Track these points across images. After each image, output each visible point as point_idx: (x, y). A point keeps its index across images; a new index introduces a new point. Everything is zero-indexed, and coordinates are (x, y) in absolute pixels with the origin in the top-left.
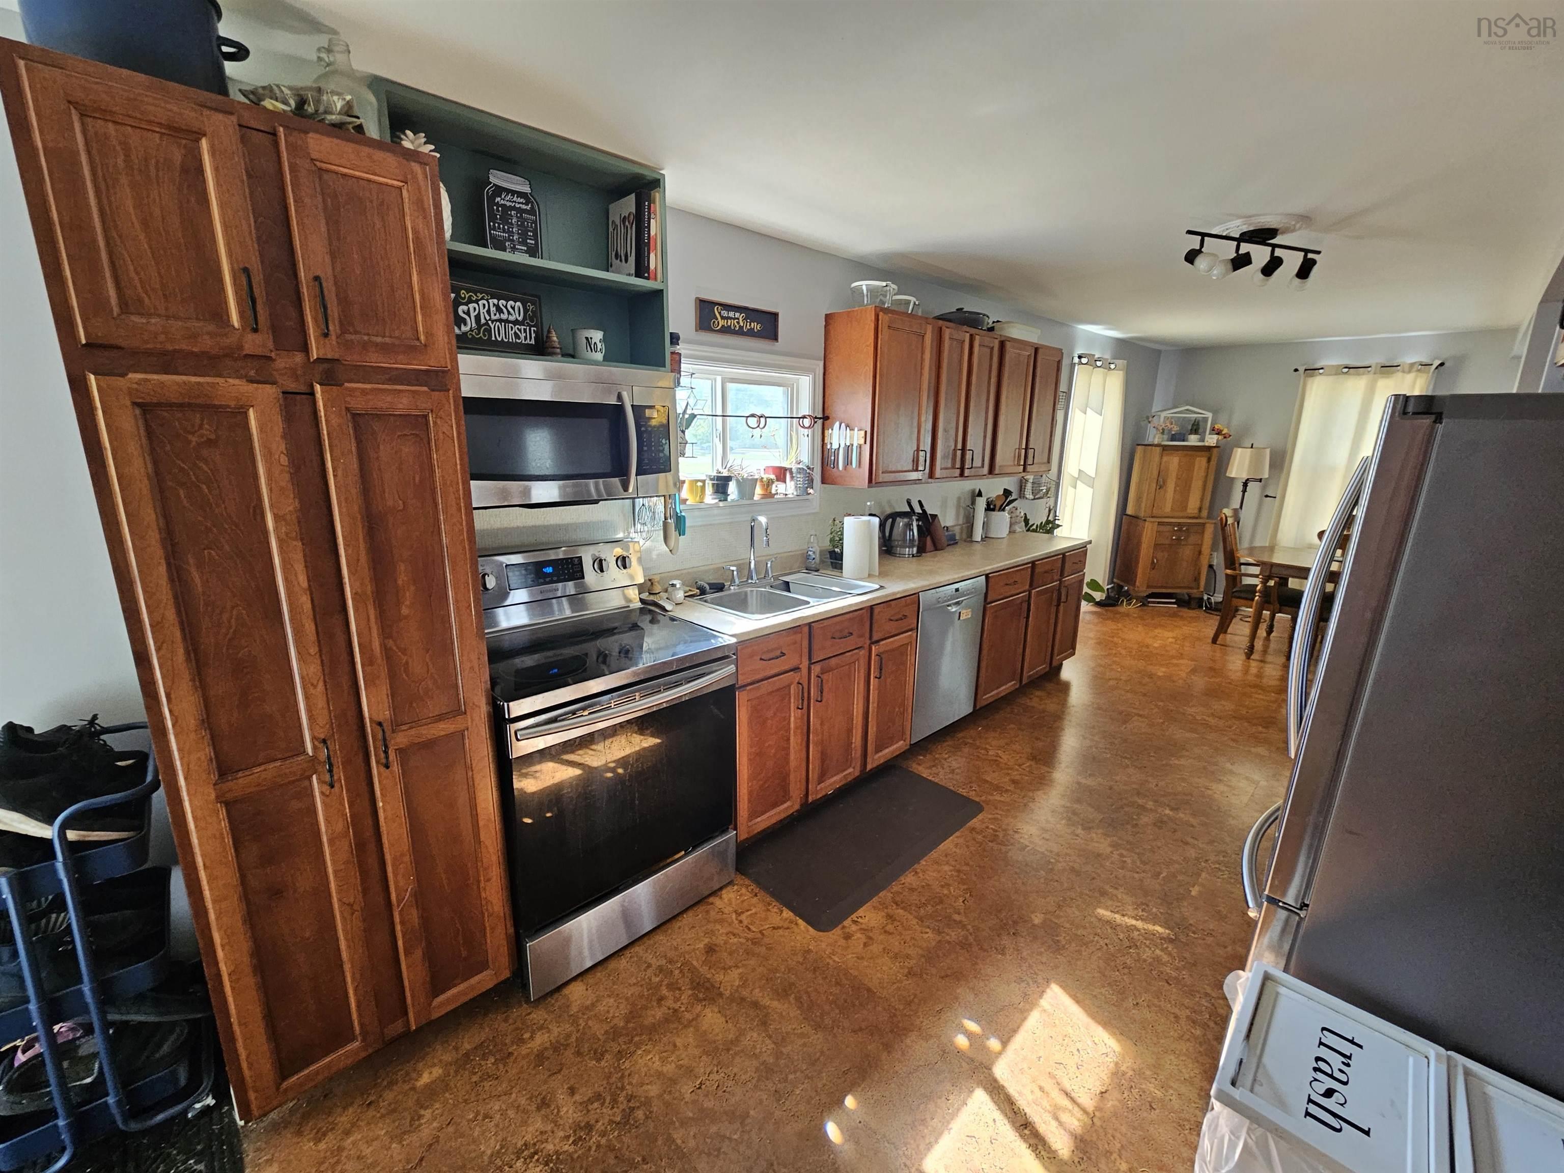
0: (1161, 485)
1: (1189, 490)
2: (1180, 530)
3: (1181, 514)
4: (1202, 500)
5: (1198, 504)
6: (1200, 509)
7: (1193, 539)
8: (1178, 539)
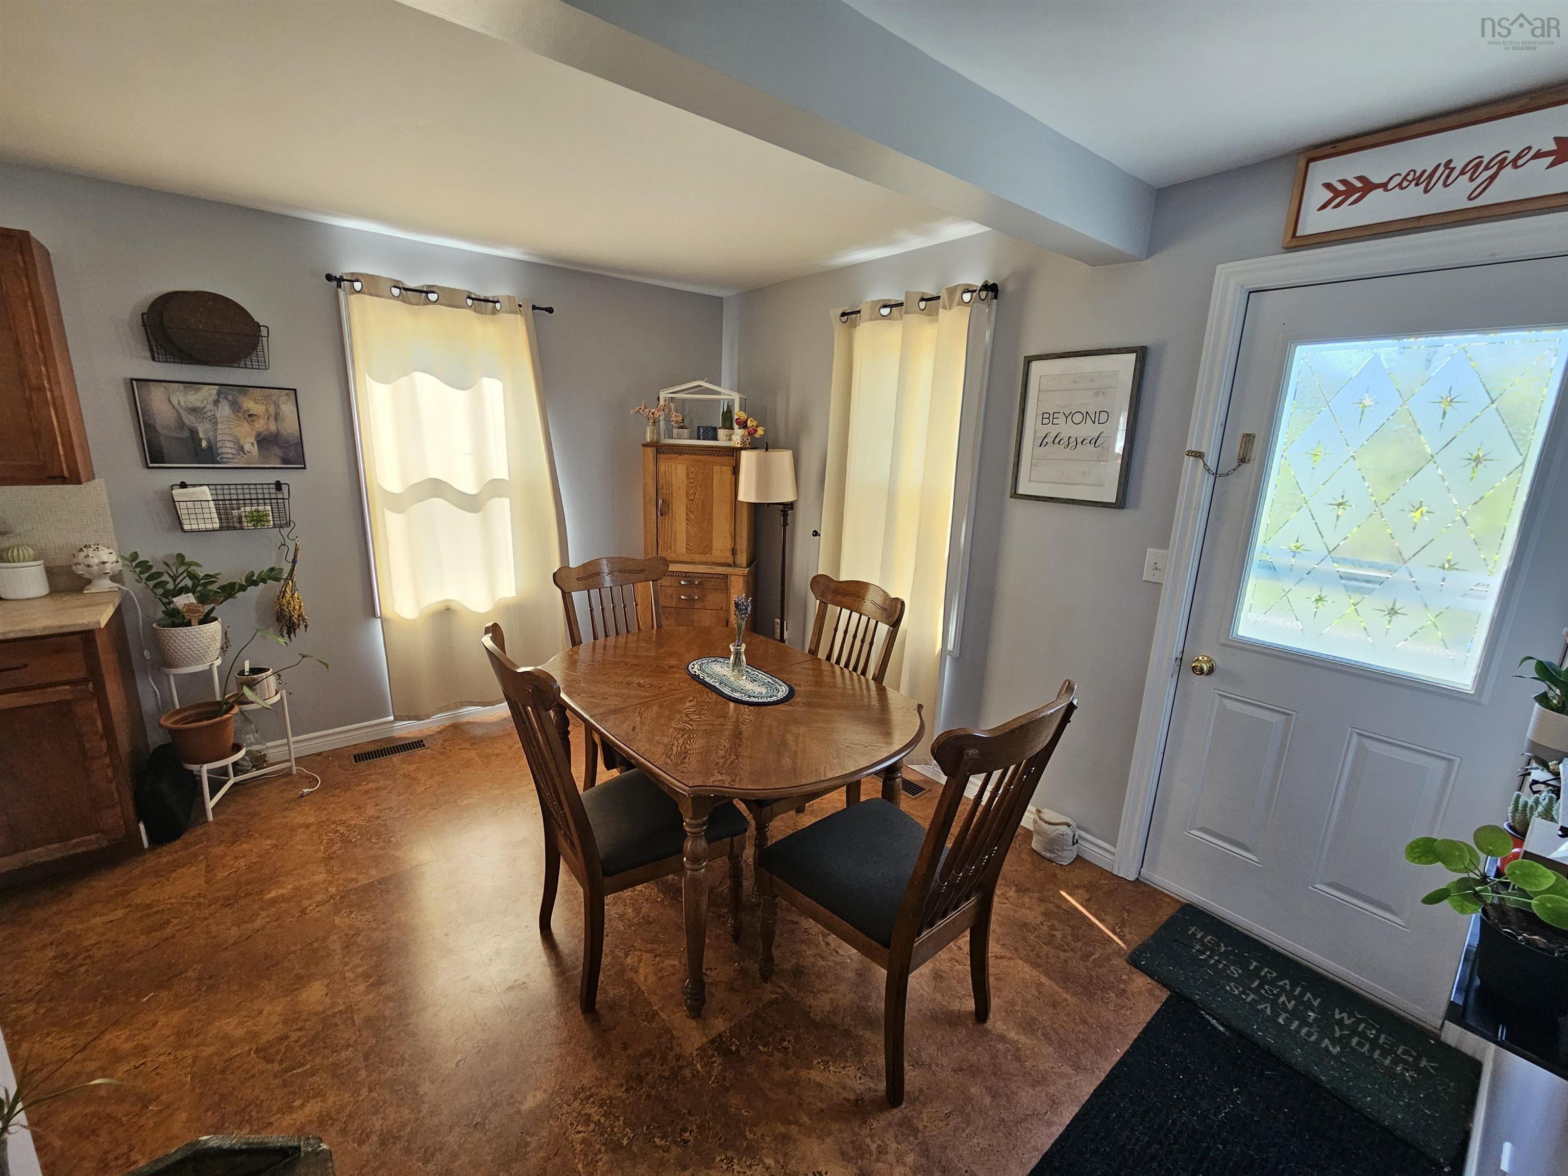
0: (664, 509)
1: (710, 520)
2: (690, 584)
3: (704, 558)
4: (734, 537)
5: (729, 544)
6: (734, 552)
7: (714, 599)
8: (690, 599)
